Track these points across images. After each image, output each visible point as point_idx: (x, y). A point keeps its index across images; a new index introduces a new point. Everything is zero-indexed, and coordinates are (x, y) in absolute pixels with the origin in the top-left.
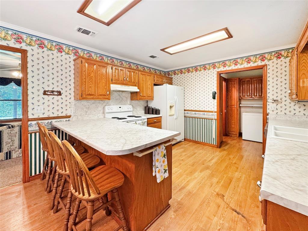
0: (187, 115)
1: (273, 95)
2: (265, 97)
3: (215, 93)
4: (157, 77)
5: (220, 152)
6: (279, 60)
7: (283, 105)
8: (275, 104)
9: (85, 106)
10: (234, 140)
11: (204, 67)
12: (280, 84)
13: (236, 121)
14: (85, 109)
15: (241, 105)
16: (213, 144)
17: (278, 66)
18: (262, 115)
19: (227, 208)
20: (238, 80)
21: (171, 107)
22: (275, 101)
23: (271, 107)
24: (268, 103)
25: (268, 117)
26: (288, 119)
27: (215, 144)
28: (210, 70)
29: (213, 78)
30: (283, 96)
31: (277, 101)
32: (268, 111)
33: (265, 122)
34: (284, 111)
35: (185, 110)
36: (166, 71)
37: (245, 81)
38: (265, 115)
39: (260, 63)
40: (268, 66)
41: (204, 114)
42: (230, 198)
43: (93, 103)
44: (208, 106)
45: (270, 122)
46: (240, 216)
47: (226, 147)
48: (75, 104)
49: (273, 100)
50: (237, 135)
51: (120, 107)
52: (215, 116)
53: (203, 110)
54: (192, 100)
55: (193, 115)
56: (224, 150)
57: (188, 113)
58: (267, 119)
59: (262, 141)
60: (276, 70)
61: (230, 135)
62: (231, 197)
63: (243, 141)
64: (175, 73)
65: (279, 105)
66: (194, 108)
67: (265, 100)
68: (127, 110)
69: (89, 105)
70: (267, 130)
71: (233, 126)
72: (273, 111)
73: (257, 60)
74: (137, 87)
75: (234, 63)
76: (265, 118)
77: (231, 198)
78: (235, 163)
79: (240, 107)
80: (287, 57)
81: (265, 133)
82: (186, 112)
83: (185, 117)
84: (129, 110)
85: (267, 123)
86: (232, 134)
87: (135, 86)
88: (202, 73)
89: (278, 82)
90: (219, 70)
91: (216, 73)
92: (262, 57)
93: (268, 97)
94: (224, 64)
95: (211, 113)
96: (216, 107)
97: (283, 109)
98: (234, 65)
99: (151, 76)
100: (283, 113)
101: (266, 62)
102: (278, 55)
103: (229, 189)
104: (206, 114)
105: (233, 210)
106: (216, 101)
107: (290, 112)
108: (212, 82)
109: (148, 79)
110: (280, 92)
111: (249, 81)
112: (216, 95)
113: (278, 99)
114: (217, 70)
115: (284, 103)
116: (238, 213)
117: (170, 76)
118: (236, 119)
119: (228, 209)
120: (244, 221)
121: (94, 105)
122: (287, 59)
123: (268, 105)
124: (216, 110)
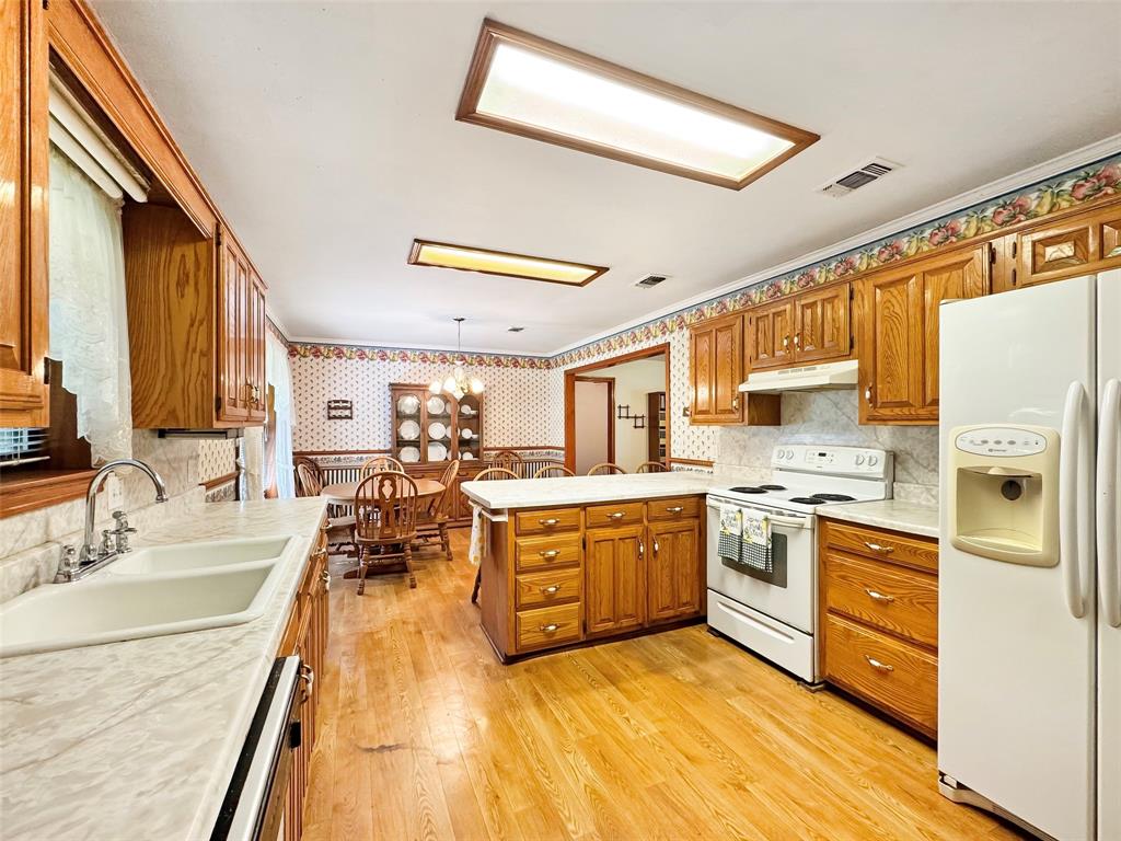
9: (737, 441)
19: (412, 741)
42: (421, 771)
43: (754, 435)
46: (376, 746)
48: (721, 436)
51: (820, 455)
62: (421, 777)
68: (852, 469)
69: (745, 441)
77: (418, 774)
99: (965, 261)
103: (443, 799)
105: (397, 747)
116: (383, 748)
119: (408, 741)
120: (364, 744)
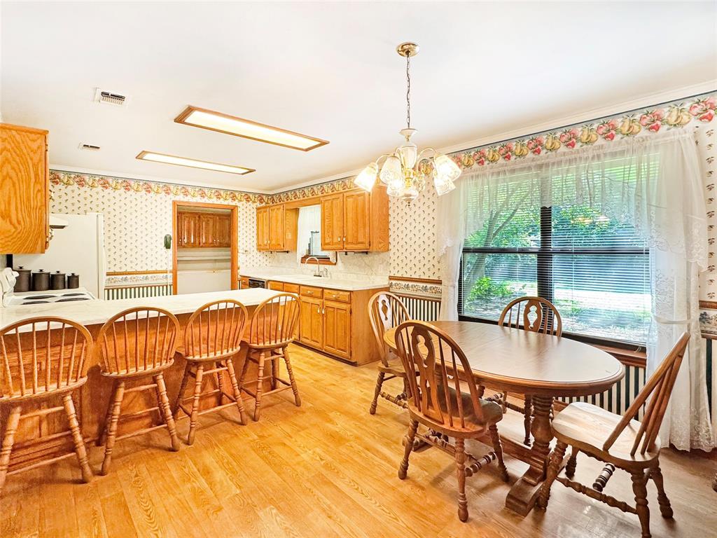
1: (243, 244)
3: (170, 237)
8: (245, 256)
11: (147, 186)
24: (238, 255)
28: (159, 195)
31: (246, 252)
32: (239, 264)
35: (108, 274)
39: (230, 202)
40: (239, 208)
41: (147, 278)
44: (155, 261)
49: (244, 250)
52: (170, 279)
53: (144, 270)
65: (248, 256)
67: (236, 250)
72: (243, 263)
73: (228, 197)
75: (200, 192)
80: (254, 202)
88: (141, 196)
89: (248, 230)
90: (177, 198)
91: (171, 202)
92: (233, 195)
93: (238, 247)
94: (185, 190)
95: (162, 275)
96: (171, 264)
98: (199, 196)
101: (236, 202)
102: (247, 197)
104: (151, 277)
106: (171, 251)
108: (163, 217)
112: (172, 241)
113: (248, 249)
114: (172, 197)
115: (252, 253)
123: (238, 257)
124: (171, 268)
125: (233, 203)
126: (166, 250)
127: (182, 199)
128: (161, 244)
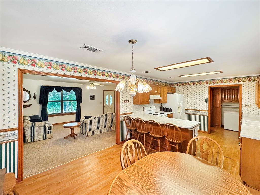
0: (186, 112)
1: (246, 102)
2: (241, 103)
3: (208, 99)
4: (168, 88)
5: (211, 135)
6: (250, 82)
7: (251, 108)
8: (247, 108)
10: (218, 129)
11: (200, 83)
12: (250, 96)
13: (219, 116)
14: (137, 109)
15: (222, 106)
16: (205, 131)
17: (249, 85)
18: (239, 113)
20: (221, 89)
21: (179, 107)
22: (247, 106)
23: (244, 109)
24: (242, 107)
25: (242, 115)
26: (255, 117)
27: (207, 131)
28: (204, 85)
29: (206, 90)
30: (252, 103)
31: (248, 106)
32: (242, 112)
33: (240, 118)
34: (252, 112)
35: (185, 109)
36: (171, 82)
37: (226, 90)
38: (240, 114)
39: (237, 83)
40: (243, 85)
41: (199, 112)
44: (202, 107)
45: (243, 118)
47: (214, 133)
49: (246, 105)
50: (220, 126)
51: (150, 108)
52: (207, 114)
53: (198, 109)
54: (191, 103)
55: (191, 113)
56: (213, 135)
57: (187, 111)
58: (242, 116)
59: (238, 131)
60: (248, 88)
61: (215, 126)
63: (225, 130)
64: (177, 84)
65: (249, 108)
66: (192, 108)
67: (240, 105)
70: (241, 122)
71: (217, 120)
72: (245, 112)
73: (236, 81)
74: (159, 96)
75: (221, 81)
76: (240, 116)
78: (222, 141)
79: (222, 107)
80: (255, 81)
81: (240, 124)
82: (186, 110)
83: (185, 114)
84: (154, 109)
85: (242, 118)
86: (216, 125)
87: (159, 95)
88: (198, 86)
89: (249, 95)
90: (211, 85)
91: (208, 87)
92: (239, 80)
93: (242, 104)
94: (214, 81)
95: (204, 112)
96: (208, 108)
97: (252, 111)
98: (220, 83)
99: (166, 88)
100: (251, 113)
101: (241, 83)
102: (249, 79)
104: (201, 112)
106: (208, 104)
107: (256, 112)
108: (205, 92)
109: (164, 90)
110: (250, 101)
111: (229, 90)
112: (208, 100)
113: (249, 105)
114: (208, 85)
115: (252, 107)
116: (228, 158)
117: (174, 87)
118: (219, 115)
121: (140, 107)
122: (254, 82)
123: (242, 108)
124: (208, 110)
125: (240, 83)
126: (205, 103)
127: (213, 85)
128: (204, 101)
